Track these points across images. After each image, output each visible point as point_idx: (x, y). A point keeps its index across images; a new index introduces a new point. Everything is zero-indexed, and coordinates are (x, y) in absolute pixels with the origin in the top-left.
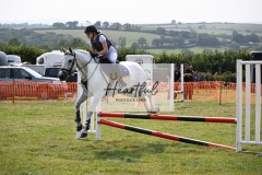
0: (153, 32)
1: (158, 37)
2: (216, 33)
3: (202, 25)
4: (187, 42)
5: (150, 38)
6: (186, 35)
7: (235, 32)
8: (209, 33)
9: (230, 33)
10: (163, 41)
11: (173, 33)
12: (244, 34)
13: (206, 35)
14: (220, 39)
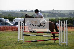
0: (48, 13)
1: (49, 14)
2: (65, 13)
3: (61, 11)
4: (57, 15)
5: (47, 14)
6: (56, 13)
7: (70, 13)
8: (63, 13)
9: (69, 13)
10: (50, 15)
11: (53, 13)
12: (73, 13)
13: (62, 14)
14: (66, 15)
